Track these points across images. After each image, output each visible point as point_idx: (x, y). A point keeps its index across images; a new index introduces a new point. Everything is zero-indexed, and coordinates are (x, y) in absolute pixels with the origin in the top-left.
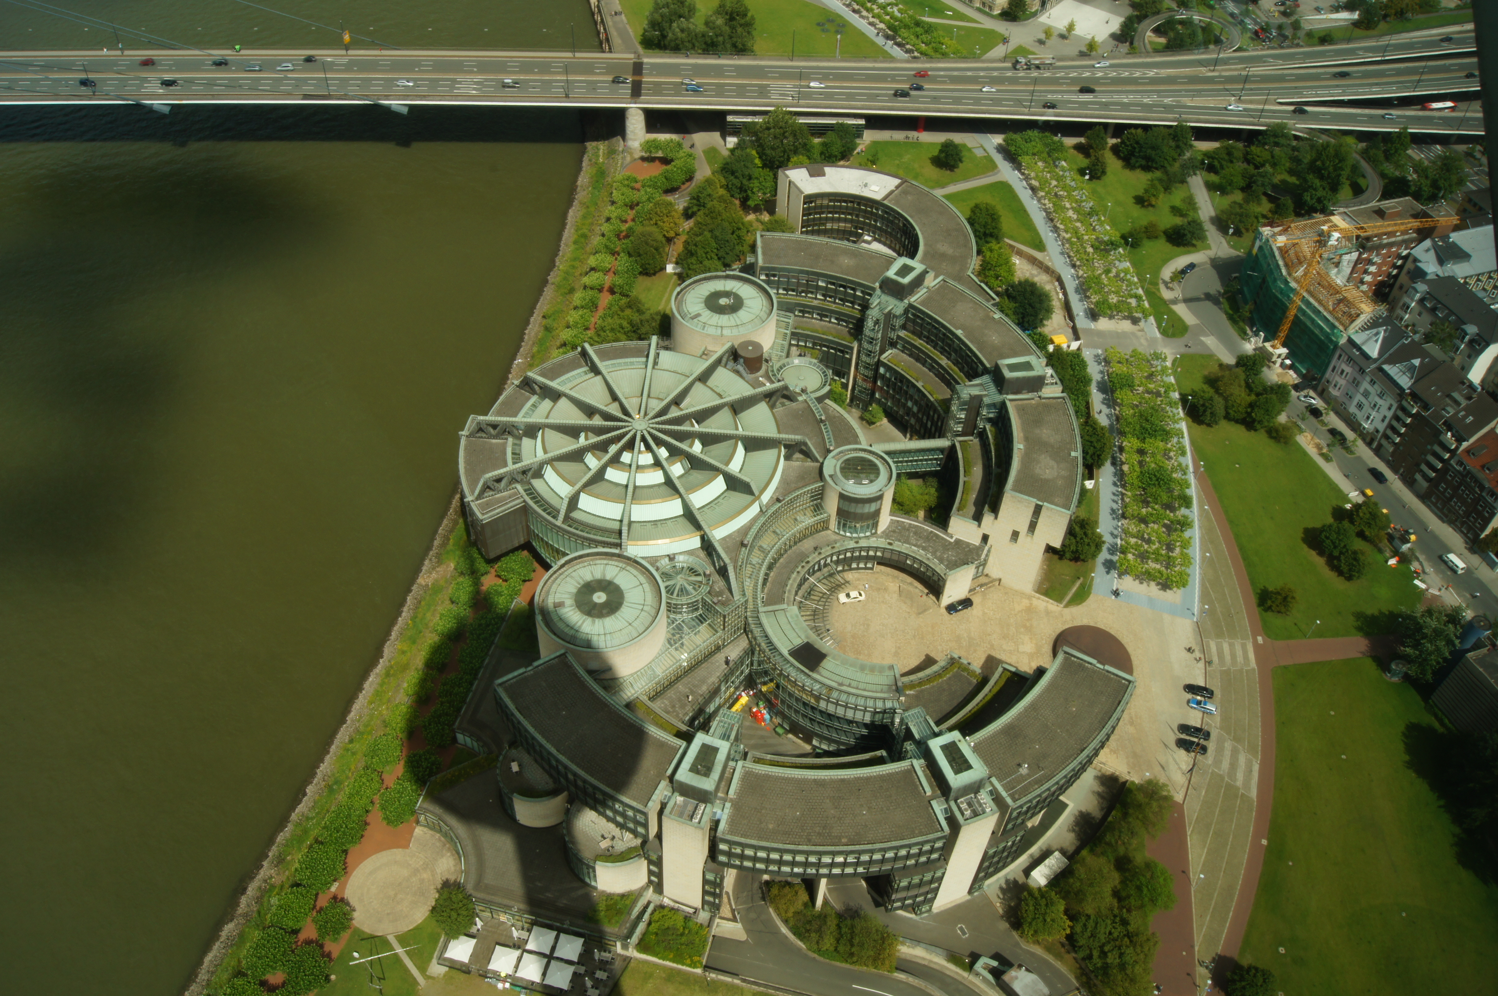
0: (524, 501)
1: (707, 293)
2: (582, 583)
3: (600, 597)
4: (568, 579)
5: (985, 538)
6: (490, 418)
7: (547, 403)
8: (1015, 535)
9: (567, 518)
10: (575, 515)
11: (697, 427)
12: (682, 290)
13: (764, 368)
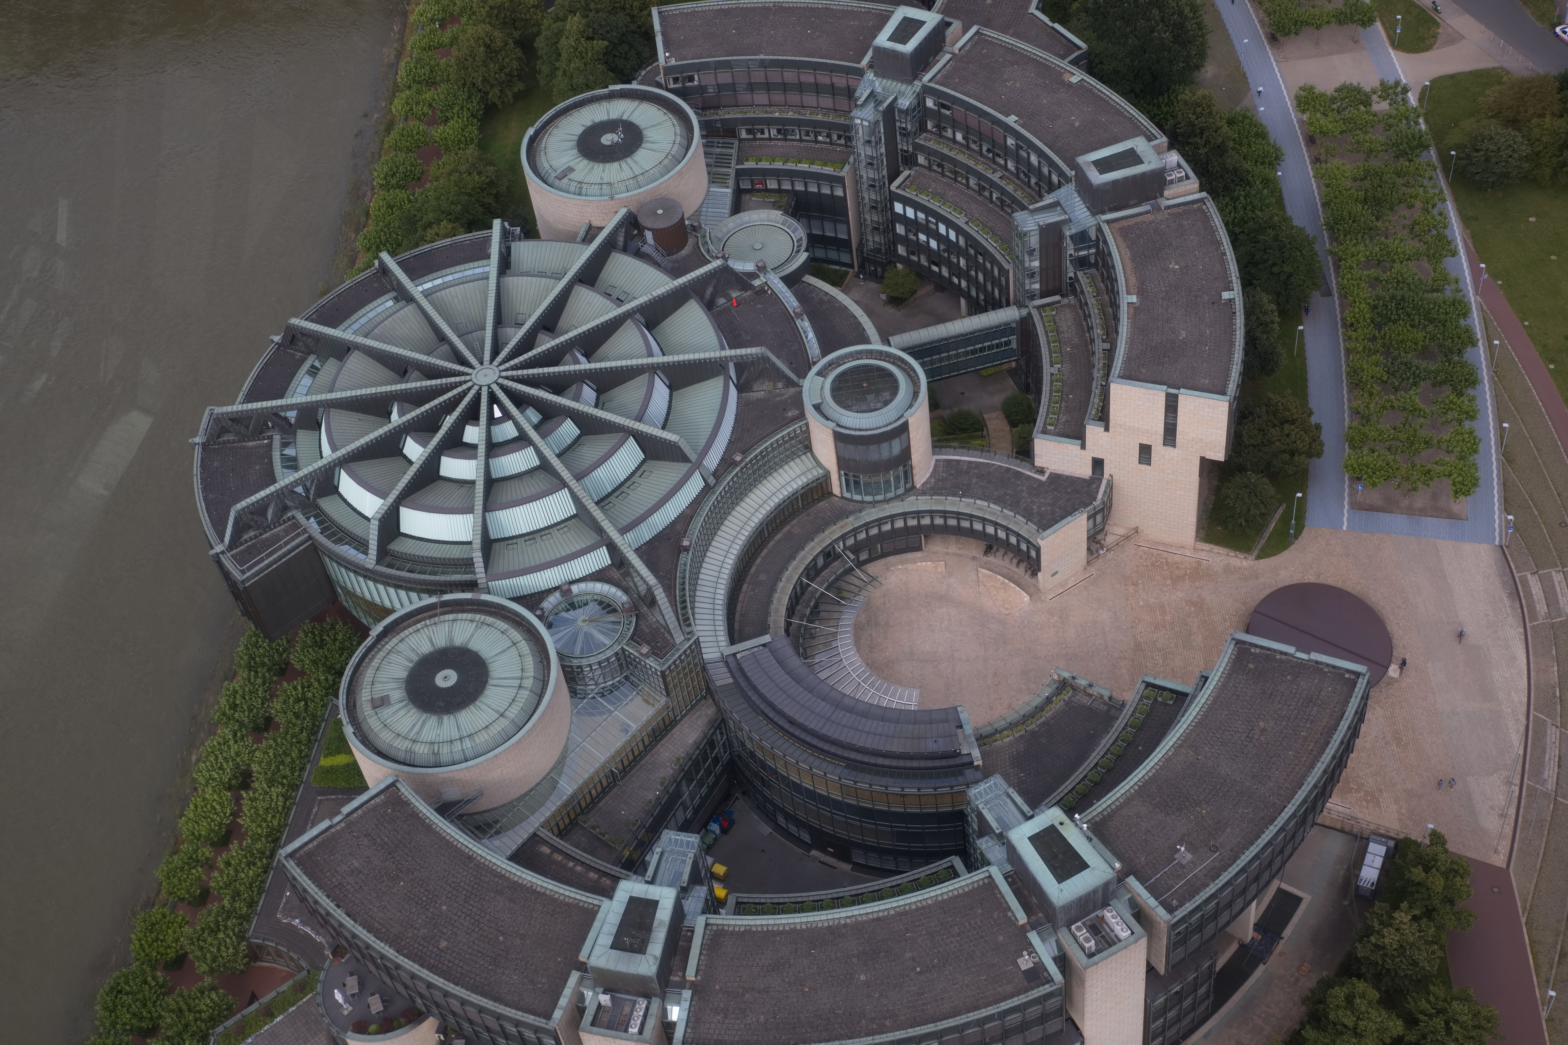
0: (310, 538)
1: (579, 130)
2: (416, 658)
3: (446, 679)
4: (393, 657)
5: (1098, 464)
6: (237, 407)
7: (331, 365)
8: (1145, 452)
9: (383, 553)
10: (397, 546)
11: (584, 365)
12: (537, 133)
13: (691, 241)
